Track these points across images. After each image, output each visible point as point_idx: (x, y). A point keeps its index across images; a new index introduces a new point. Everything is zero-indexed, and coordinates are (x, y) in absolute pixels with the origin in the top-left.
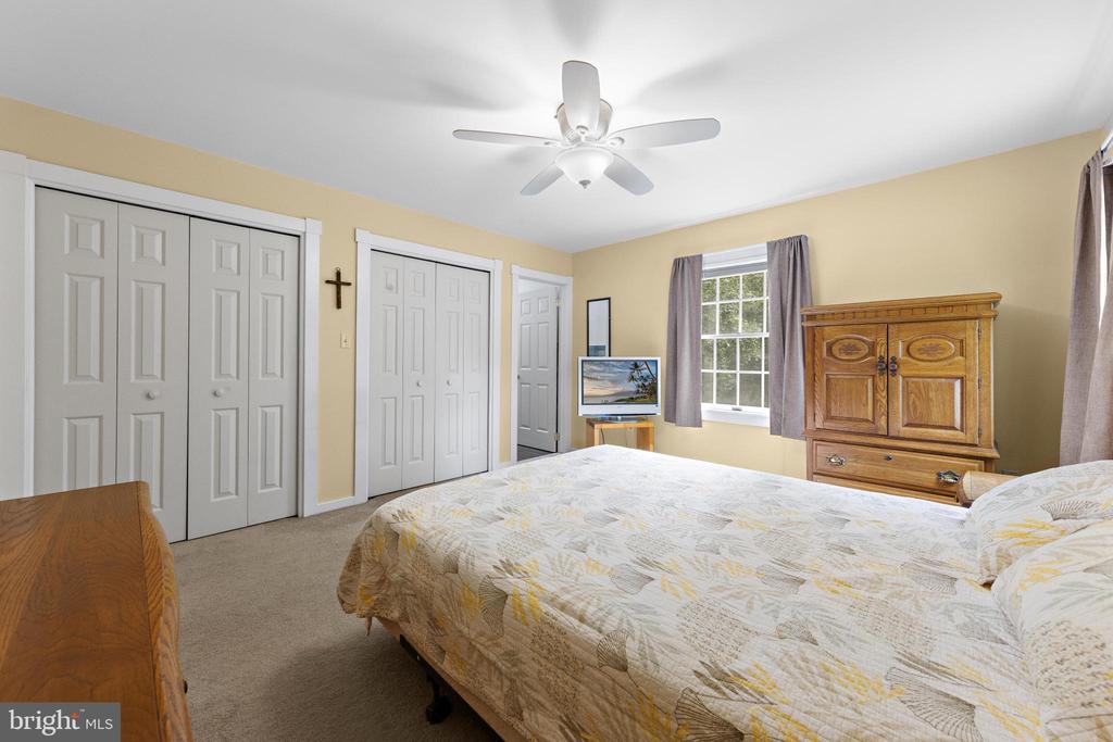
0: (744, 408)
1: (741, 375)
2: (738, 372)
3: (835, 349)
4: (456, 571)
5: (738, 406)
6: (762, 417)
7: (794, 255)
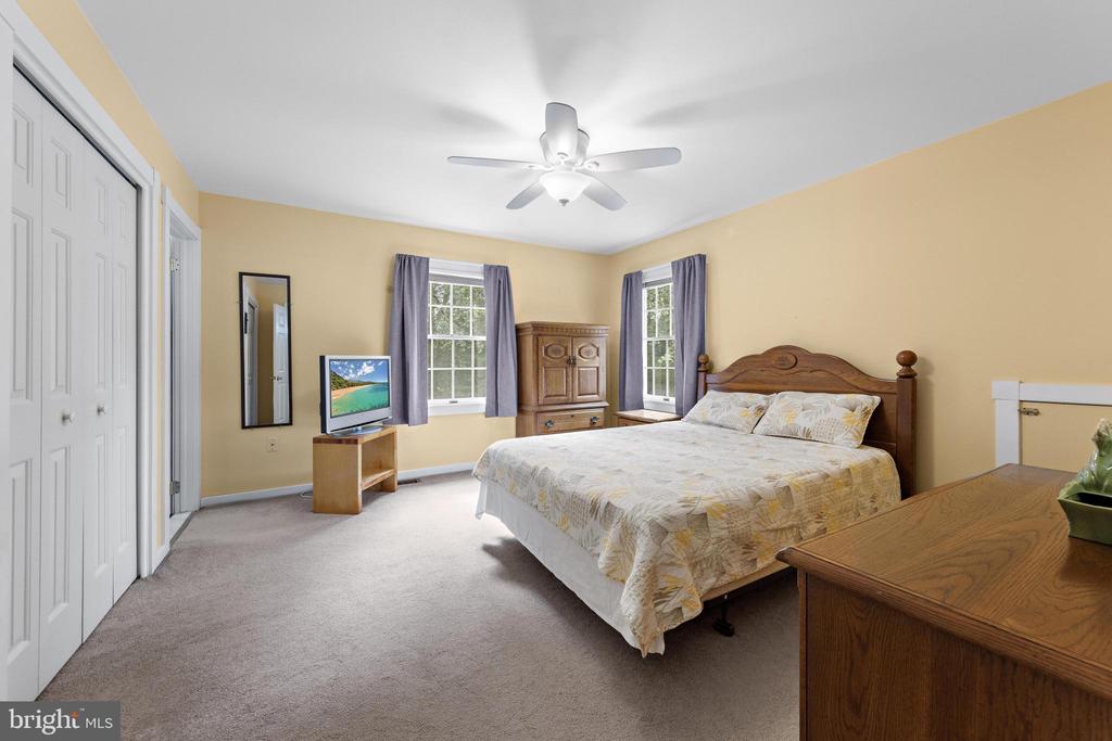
0: (458, 400)
1: (456, 371)
2: (453, 368)
3: (549, 350)
4: (760, 498)
5: (453, 399)
6: (478, 405)
7: (499, 279)
